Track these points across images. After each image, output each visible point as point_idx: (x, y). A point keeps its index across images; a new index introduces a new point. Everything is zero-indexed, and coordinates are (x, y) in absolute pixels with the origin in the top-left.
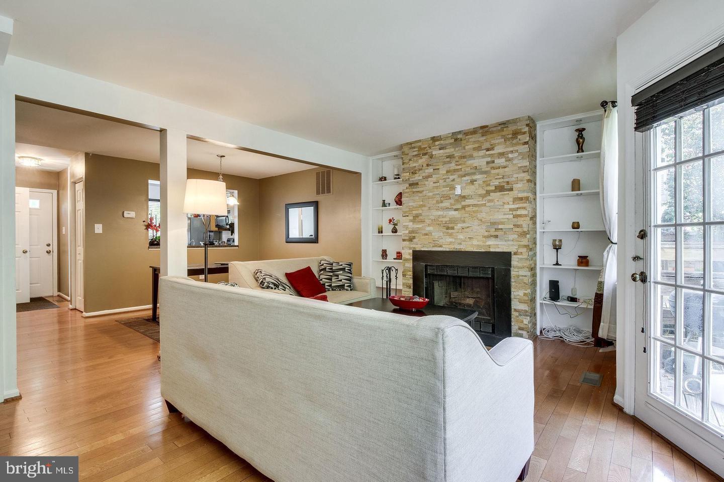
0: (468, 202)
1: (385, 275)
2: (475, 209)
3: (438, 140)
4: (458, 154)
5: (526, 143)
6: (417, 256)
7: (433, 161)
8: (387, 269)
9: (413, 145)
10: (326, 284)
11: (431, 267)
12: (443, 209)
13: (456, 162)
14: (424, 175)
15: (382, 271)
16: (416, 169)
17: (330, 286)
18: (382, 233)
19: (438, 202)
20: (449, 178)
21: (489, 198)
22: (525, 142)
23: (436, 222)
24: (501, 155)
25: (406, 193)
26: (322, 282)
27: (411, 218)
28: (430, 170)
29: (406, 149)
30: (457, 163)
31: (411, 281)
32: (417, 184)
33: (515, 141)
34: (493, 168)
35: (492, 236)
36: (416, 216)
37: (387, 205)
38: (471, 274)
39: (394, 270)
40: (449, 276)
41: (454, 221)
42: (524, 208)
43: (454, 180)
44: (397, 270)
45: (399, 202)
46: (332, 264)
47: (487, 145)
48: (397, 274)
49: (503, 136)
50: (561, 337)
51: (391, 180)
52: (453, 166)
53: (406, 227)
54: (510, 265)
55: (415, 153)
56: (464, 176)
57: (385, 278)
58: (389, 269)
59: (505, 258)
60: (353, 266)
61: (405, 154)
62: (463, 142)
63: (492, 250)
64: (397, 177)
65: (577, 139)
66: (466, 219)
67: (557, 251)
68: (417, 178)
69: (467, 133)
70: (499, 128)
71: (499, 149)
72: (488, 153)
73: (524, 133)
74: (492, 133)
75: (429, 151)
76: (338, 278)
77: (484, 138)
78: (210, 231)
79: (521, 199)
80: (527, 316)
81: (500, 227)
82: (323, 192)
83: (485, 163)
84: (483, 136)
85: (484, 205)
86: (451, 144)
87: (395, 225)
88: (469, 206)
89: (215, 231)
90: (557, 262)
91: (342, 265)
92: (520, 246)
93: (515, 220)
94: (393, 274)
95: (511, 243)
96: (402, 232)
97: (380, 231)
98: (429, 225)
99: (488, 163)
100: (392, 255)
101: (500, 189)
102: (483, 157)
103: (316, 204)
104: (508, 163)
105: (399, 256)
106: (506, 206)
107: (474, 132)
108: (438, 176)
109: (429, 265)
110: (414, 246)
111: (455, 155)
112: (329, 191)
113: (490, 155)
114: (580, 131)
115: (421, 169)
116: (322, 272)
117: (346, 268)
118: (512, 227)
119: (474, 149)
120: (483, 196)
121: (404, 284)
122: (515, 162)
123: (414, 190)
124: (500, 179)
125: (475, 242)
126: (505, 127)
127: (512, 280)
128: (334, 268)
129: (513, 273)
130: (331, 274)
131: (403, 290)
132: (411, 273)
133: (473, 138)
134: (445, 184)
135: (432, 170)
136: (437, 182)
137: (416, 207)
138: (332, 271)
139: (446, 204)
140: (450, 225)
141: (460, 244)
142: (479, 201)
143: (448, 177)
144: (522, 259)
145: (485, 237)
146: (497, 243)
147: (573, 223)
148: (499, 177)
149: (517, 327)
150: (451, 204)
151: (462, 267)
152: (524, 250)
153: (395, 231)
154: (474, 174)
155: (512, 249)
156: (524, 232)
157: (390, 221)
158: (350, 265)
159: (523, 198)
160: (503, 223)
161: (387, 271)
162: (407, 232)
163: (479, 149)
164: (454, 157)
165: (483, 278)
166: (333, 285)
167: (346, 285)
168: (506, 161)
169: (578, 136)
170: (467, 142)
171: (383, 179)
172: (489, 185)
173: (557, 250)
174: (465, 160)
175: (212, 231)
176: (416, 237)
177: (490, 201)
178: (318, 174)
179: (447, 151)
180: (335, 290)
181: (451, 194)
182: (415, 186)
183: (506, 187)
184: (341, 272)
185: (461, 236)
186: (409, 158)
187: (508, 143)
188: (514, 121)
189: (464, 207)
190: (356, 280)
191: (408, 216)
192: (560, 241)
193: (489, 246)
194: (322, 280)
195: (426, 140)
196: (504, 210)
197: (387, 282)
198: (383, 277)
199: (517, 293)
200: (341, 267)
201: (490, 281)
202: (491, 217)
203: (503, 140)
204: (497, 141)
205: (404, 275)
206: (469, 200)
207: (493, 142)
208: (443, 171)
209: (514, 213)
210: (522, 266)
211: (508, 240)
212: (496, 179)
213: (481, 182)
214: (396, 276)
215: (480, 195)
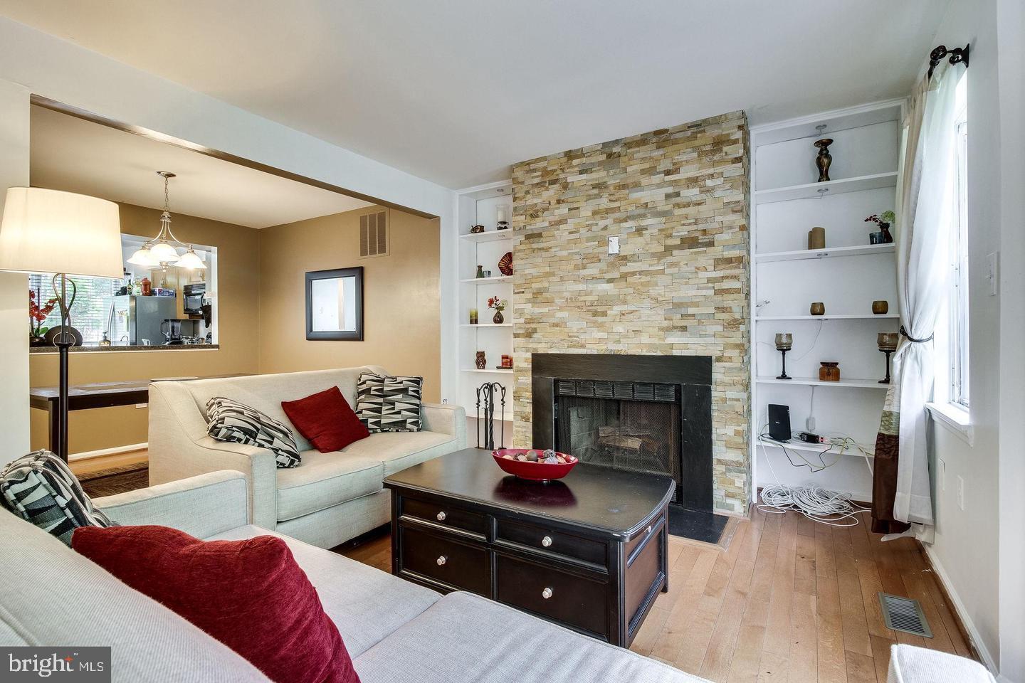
0: (631, 267)
1: (482, 397)
2: (644, 279)
3: (577, 157)
4: (612, 182)
5: (738, 160)
6: (540, 363)
7: (568, 195)
8: (486, 388)
9: (532, 166)
10: (370, 420)
11: (566, 384)
12: (586, 280)
13: (610, 195)
14: (552, 218)
15: (478, 391)
16: (538, 207)
17: (377, 423)
18: (476, 322)
19: (577, 268)
20: (597, 224)
21: (669, 259)
22: (736, 158)
23: (574, 302)
24: (693, 181)
25: (520, 251)
26: (360, 417)
27: (530, 296)
28: (564, 210)
29: (519, 174)
30: (612, 198)
31: (529, 409)
32: (540, 235)
33: (717, 157)
34: (678, 206)
35: (675, 328)
36: (538, 293)
37: (486, 274)
38: (638, 396)
39: (499, 389)
40: (598, 399)
41: (606, 301)
42: (735, 277)
43: (605, 228)
44: (504, 388)
45: (506, 267)
46: (382, 381)
47: (665, 165)
48: (503, 396)
49: (695, 148)
50: (795, 506)
51: (491, 231)
52: (604, 202)
53: (520, 313)
54: (709, 381)
55: (536, 181)
56: (625, 220)
57: (483, 404)
58: (490, 387)
59: (700, 368)
60: (424, 385)
61: (519, 183)
62: (623, 159)
63: (676, 353)
64: (503, 225)
65: (819, 159)
66: (629, 298)
67: (784, 354)
68: (539, 224)
69: (629, 144)
70: (689, 133)
71: (687, 172)
72: (668, 178)
73: (735, 142)
74: (676, 142)
75: (562, 176)
76: (393, 409)
77: (661, 152)
78: (174, 321)
79: (729, 261)
80: (741, 472)
81: (691, 311)
82: (373, 252)
83: (663, 197)
84: (658, 148)
85: (662, 272)
86: (600, 163)
87: (500, 308)
88: (634, 274)
89: (183, 320)
90: (784, 372)
91: (401, 383)
92: (726, 346)
93: (719, 298)
94: (497, 396)
95: (711, 340)
96: (510, 320)
97: (474, 320)
98: (561, 309)
99: (668, 196)
100: (493, 360)
101: (690, 242)
102: (659, 186)
103: (359, 273)
104: (704, 196)
105: (507, 363)
106: (702, 275)
107: (643, 141)
108: (576, 220)
109: (563, 381)
110: (534, 346)
111: (609, 183)
112: (382, 250)
113: (672, 183)
114: (824, 145)
115: (547, 209)
116: (363, 397)
117: (410, 389)
118: (713, 311)
119: (643, 172)
120: (659, 256)
121: (516, 414)
122: (718, 194)
123: (535, 246)
124: (690, 224)
125: (645, 339)
126: (700, 132)
127: (714, 407)
128: (386, 389)
129: (716, 394)
130: (381, 400)
131: (515, 424)
132: (529, 395)
133: (641, 152)
134: (589, 234)
135: (566, 211)
136: (576, 232)
137: (538, 277)
138: (382, 393)
139: (592, 270)
140: (600, 309)
141: (618, 342)
142: (651, 265)
143: (595, 222)
144: (729, 368)
145: (662, 329)
146: (684, 340)
147: (814, 305)
148: (688, 221)
149: (723, 493)
150: (602, 271)
151: (622, 384)
152: (735, 353)
153: (499, 319)
154: (643, 216)
155: (713, 352)
156: (735, 320)
157: (491, 302)
158: (418, 381)
159: (733, 260)
160: (696, 305)
161: (486, 390)
162: (522, 320)
163: (651, 171)
164: (606, 187)
165: (659, 403)
166: (383, 421)
167: (409, 421)
168: (702, 192)
169: (821, 153)
170: (629, 160)
171: (478, 229)
172: (670, 236)
173: (784, 351)
174: (627, 191)
175: (179, 321)
176: (538, 330)
177: (672, 265)
178: (363, 220)
179: (594, 175)
180: (386, 431)
181: (602, 253)
182: (536, 240)
183: (702, 239)
184: (400, 396)
185: (620, 328)
186: (525, 189)
187: (705, 160)
188: (716, 121)
189: (624, 277)
190: (427, 411)
191: (523, 292)
192: (789, 336)
193: (671, 346)
194: (361, 412)
195: (555, 157)
196: (697, 281)
197: (486, 410)
198: (479, 401)
199: (722, 430)
200: (401, 386)
201: (673, 408)
202: (674, 294)
203: (695, 155)
204: (684, 158)
205: (517, 398)
206: (632, 264)
207: (677, 158)
208: (586, 212)
209: (717, 286)
210: (731, 382)
211: (706, 336)
212: (684, 225)
213: (655, 231)
214: (502, 400)
215: (654, 255)
